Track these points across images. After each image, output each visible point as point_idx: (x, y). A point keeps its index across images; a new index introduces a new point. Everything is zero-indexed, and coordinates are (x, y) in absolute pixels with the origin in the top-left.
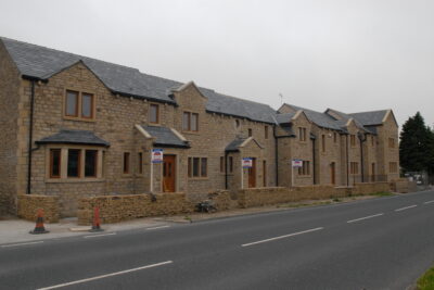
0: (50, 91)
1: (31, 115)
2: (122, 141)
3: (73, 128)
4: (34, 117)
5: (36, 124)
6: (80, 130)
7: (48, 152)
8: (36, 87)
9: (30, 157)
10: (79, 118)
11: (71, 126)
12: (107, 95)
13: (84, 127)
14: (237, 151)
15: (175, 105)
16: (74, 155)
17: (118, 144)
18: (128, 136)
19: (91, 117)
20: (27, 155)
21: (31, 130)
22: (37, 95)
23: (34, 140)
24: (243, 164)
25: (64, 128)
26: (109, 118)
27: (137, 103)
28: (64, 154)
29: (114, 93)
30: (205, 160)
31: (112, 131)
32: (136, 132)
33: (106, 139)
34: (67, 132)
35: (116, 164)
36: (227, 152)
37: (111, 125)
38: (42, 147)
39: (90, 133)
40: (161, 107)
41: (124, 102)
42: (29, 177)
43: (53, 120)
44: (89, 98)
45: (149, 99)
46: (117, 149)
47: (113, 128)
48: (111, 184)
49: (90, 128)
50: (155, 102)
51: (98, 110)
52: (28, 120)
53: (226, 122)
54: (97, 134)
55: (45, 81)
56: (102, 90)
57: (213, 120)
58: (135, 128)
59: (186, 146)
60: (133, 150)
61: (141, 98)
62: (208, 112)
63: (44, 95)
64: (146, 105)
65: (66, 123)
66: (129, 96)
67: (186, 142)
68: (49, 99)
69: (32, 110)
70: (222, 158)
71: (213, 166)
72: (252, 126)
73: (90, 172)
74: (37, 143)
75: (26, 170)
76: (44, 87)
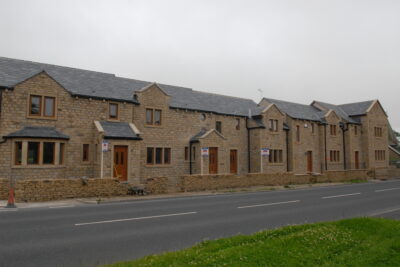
0: (15, 96)
2: (82, 135)
3: (37, 125)
5: (4, 123)
6: (41, 126)
7: (13, 144)
8: (4, 94)
10: (42, 117)
11: (34, 124)
12: (68, 97)
13: (45, 124)
14: (197, 142)
15: (137, 104)
16: (33, 147)
17: (77, 137)
19: (54, 116)
24: (203, 153)
25: (28, 126)
26: (70, 116)
27: (96, 103)
28: (25, 145)
29: (74, 96)
30: (168, 150)
31: (72, 127)
32: (94, 127)
33: (66, 133)
34: (30, 128)
35: (76, 153)
36: (192, 142)
37: (71, 122)
38: (9, 141)
39: (52, 129)
40: (120, 106)
41: (84, 103)
43: (19, 119)
44: (52, 100)
45: (107, 100)
46: (76, 142)
47: (73, 124)
48: (71, 170)
49: (52, 124)
50: (114, 102)
51: (60, 110)
53: (191, 116)
54: (58, 129)
55: (12, 89)
56: (63, 94)
57: (177, 115)
58: (94, 124)
59: (138, 138)
60: (92, 142)
61: (101, 99)
62: (171, 108)
63: (11, 100)
64: (106, 104)
65: (30, 121)
66: (88, 97)
67: (138, 135)
68: (15, 103)
70: (186, 148)
71: (177, 155)
72: (221, 119)
73: (49, 159)
74: (4, 137)
76: (10, 94)
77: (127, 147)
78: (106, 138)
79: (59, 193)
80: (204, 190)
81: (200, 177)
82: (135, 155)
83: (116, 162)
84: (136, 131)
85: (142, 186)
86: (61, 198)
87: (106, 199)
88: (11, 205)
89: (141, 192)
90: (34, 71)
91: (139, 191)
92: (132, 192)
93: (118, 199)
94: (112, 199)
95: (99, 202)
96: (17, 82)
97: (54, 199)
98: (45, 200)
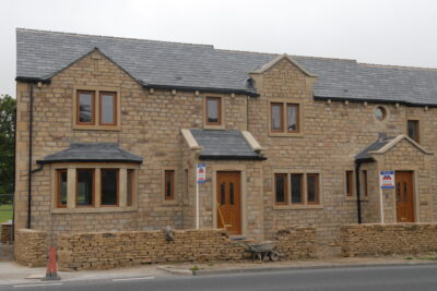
0: (54, 94)
1: (31, 127)
2: (162, 154)
3: (88, 140)
4: (34, 129)
5: (38, 138)
6: (95, 141)
7: (54, 173)
8: (36, 91)
9: (30, 180)
10: (97, 127)
11: (85, 138)
12: (137, 91)
13: (103, 138)
14: (371, 160)
15: (255, 96)
16: (85, 177)
17: (154, 159)
18: (170, 147)
19: (115, 124)
20: (26, 178)
21: (31, 145)
22: (37, 100)
23: (35, 159)
24: (382, 182)
25: (76, 142)
26: (141, 123)
27: (184, 97)
28: (72, 174)
29: (147, 88)
30: (313, 178)
31: (145, 141)
32: (182, 141)
33: (136, 153)
34: (80, 146)
35: (153, 186)
36: (359, 162)
37: (143, 132)
38: (46, 168)
39: (114, 146)
40: (225, 100)
41: (163, 98)
42: (29, 206)
43: (61, 131)
44: (111, 98)
45: (202, 91)
46: (153, 167)
47: (147, 136)
48: (146, 214)
49: (113, 138)
50: (214, 94)
51: (124, 113)
52: (27, 134)
53: (355, 112)
54: (124, 146)
55: (47, 82)
56: (129, 85)
57: (328, 113)
58: (181, 134)
59: (258, 157)
60: (180, 166)
61: (191, 90)
62: (317, 99)
63: (47, 100)
64: (200, 99)
65: (77, 134)
66: (169, 89)
67: (258, 151)
68: (54, 105)
69: (31, 120)
70: (349, 173)
71: (331, 186)
72: (417, 114)
73: (110, 197)
74: (39, 162)
75: (26, 198)
76: (45, 89)
77: (239, 172)
78: (203, 158)
79: (129, 256)
80: (388, 253)
81: (380, 229)
82: (255, 187)
83: (222, 200)
84: (255, 145)
85: (268, 245)
86: (131, 263)
87: (206, 267)
88: (51, 276)
89: (267, 255)
90: (82, 50)
91: (263, 254)
92: (253, 255)
93: (227, 266)
94: (217, 267)
95: (195, 271)
96: (55, 69)
97: (119, 265)
98: (105, 266)
